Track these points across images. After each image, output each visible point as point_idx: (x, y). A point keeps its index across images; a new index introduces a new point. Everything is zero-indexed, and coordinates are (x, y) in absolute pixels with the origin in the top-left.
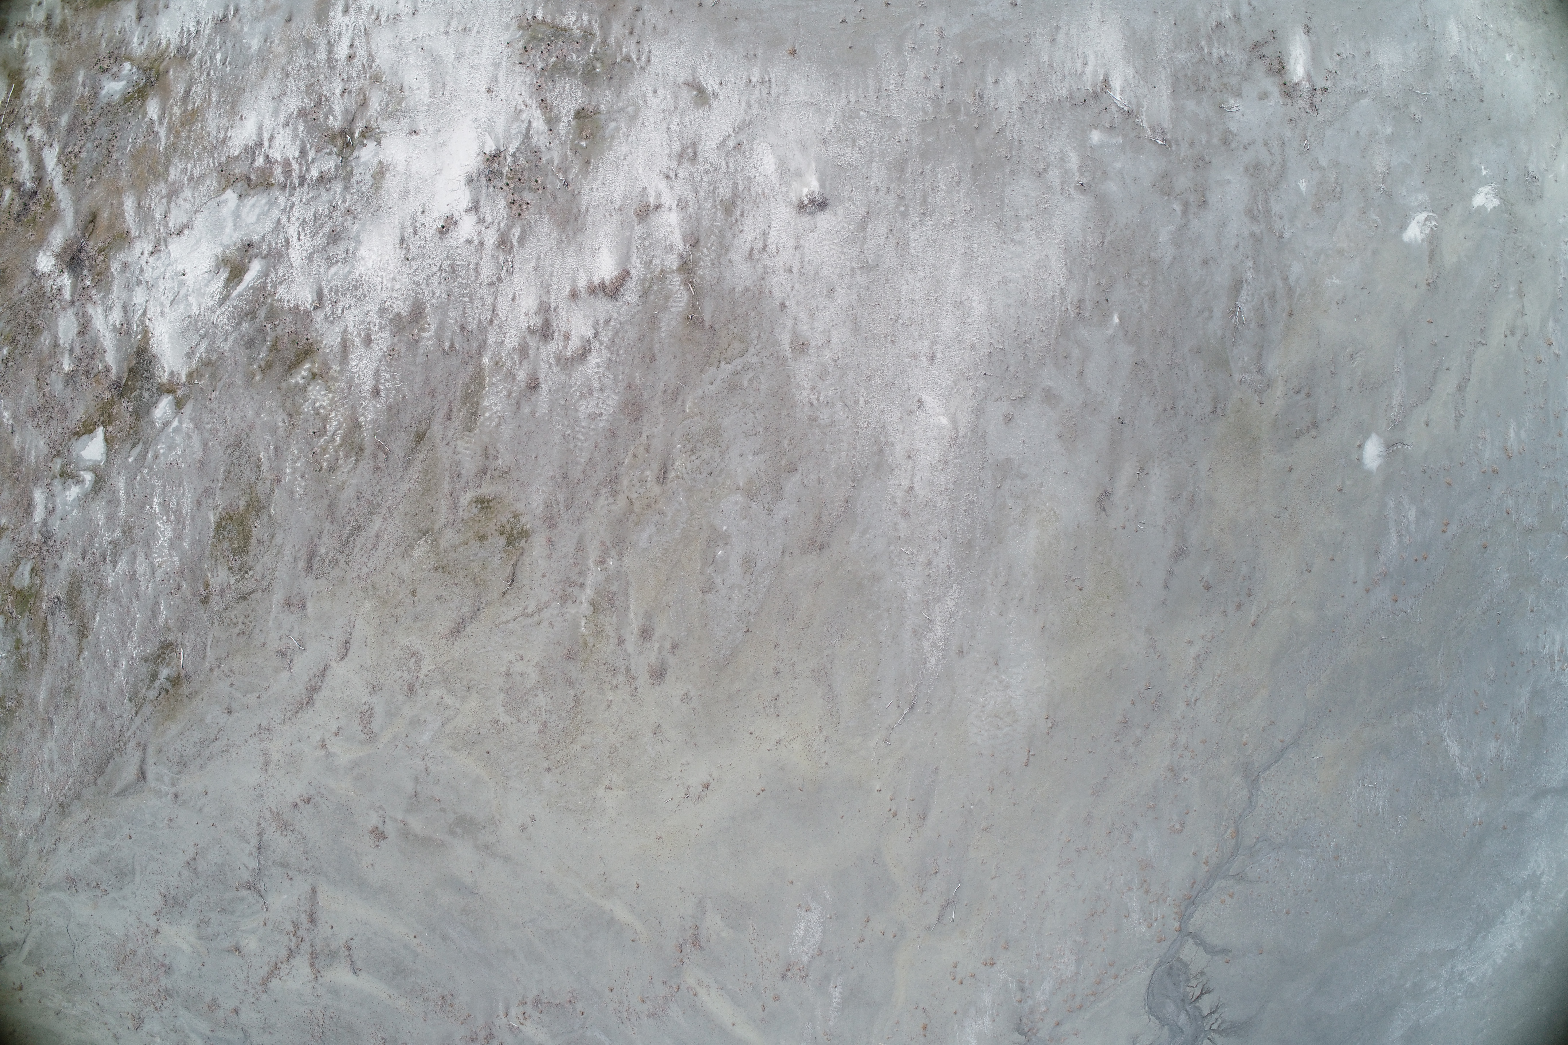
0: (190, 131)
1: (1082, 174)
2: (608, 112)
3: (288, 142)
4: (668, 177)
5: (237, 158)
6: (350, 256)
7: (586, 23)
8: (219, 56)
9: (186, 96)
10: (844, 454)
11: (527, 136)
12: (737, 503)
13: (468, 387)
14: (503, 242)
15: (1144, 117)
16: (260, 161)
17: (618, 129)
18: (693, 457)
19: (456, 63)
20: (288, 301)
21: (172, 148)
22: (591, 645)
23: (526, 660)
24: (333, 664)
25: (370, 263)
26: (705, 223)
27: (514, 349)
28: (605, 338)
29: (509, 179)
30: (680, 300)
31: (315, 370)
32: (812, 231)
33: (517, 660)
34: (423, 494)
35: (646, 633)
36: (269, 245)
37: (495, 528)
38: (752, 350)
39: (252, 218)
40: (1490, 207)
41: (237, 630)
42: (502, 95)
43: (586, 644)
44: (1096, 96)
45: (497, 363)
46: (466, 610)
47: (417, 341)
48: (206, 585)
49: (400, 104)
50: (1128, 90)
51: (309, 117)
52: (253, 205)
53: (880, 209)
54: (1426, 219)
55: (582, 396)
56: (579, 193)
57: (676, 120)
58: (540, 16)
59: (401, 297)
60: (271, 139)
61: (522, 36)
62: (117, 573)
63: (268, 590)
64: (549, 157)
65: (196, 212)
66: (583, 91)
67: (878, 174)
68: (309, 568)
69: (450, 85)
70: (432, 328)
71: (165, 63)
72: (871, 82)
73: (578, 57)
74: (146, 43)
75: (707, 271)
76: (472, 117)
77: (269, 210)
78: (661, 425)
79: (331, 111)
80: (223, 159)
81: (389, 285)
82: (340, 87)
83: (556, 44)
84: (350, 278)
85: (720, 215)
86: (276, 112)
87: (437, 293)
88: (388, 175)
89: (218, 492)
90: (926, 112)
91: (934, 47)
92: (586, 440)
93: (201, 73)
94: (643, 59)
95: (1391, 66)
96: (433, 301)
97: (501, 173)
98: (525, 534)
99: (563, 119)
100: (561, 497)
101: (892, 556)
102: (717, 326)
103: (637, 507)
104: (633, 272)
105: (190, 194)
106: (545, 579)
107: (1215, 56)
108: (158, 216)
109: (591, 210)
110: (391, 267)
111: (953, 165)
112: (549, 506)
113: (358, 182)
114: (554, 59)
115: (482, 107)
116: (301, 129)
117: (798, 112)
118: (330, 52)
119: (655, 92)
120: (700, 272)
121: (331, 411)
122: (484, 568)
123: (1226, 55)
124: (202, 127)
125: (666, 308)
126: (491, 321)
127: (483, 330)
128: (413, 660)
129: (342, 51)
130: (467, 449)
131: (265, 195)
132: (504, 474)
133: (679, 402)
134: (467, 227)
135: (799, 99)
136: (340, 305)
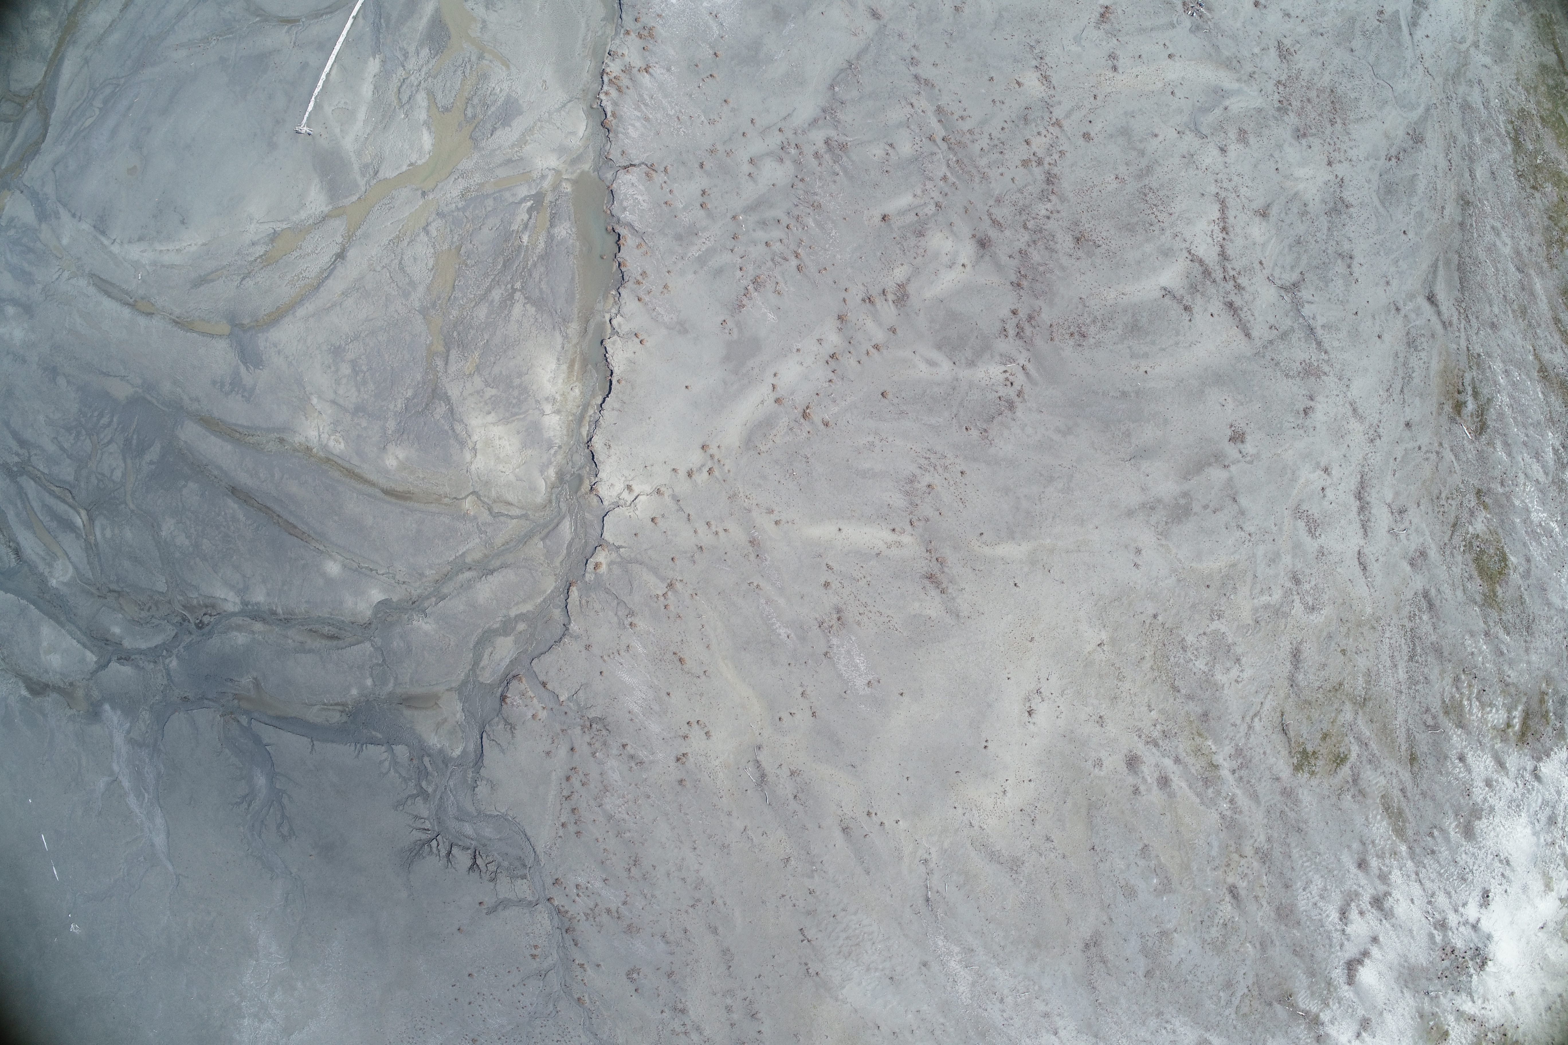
10: (1120, 1014)
12: (1170, 921)
13: (1403, 822)
14: (1442, 925)
18: (1221, 921)
20: (1556, 753)
22: (1196, 737)
23: (1233, 683)
24: (1362, 542)
27: (1390, 873)
28: (1336, 935)
30: (1305, 1002)
31: (1510, 730)
33: (1239, 676)
34: (1385, 725)
35: (1164, 782)
37: (1321, 752)
38: (1233, 1016)
41: (1443, 496)
43: (1200, 735)
45: (1395, 854)
46: (1300, 677)
47: (1457, 815)
48: (1486, 507)
55: (1325, 889)
56: (1414, 996)
59: (1485, 830)
62: (1549, 446)
63: (1442, 549)
64: (1448, 996)
68: (1426, 595)
70: (1452, 833)
75: (1298, 1031)
78: (1258, 920)
81: (1498, 829)
87: (1464, 856)
89: (1520, 582)
92: (1302, 866)
96: (1463, 849)
98: (1298, 768)
100: (1292, 815)
101: (1032, 983)
102: (1267, 1008)
103: (1235, 857)
104: (1346, 987)
106: (1262, 752)
109: (1400, 995)
112: (1297, 802)
120: (1302, 1027)
121: (1482, 716)
122: (1309, 718)
125: (1309, 987)
126: (1417, 874)
127: (1419, 864)
128: (1310, 604)
130: (1377, 783)
132: (1340, 793)
133: (1258, 945)
134: (1472, 911)
136: (1521, 786)
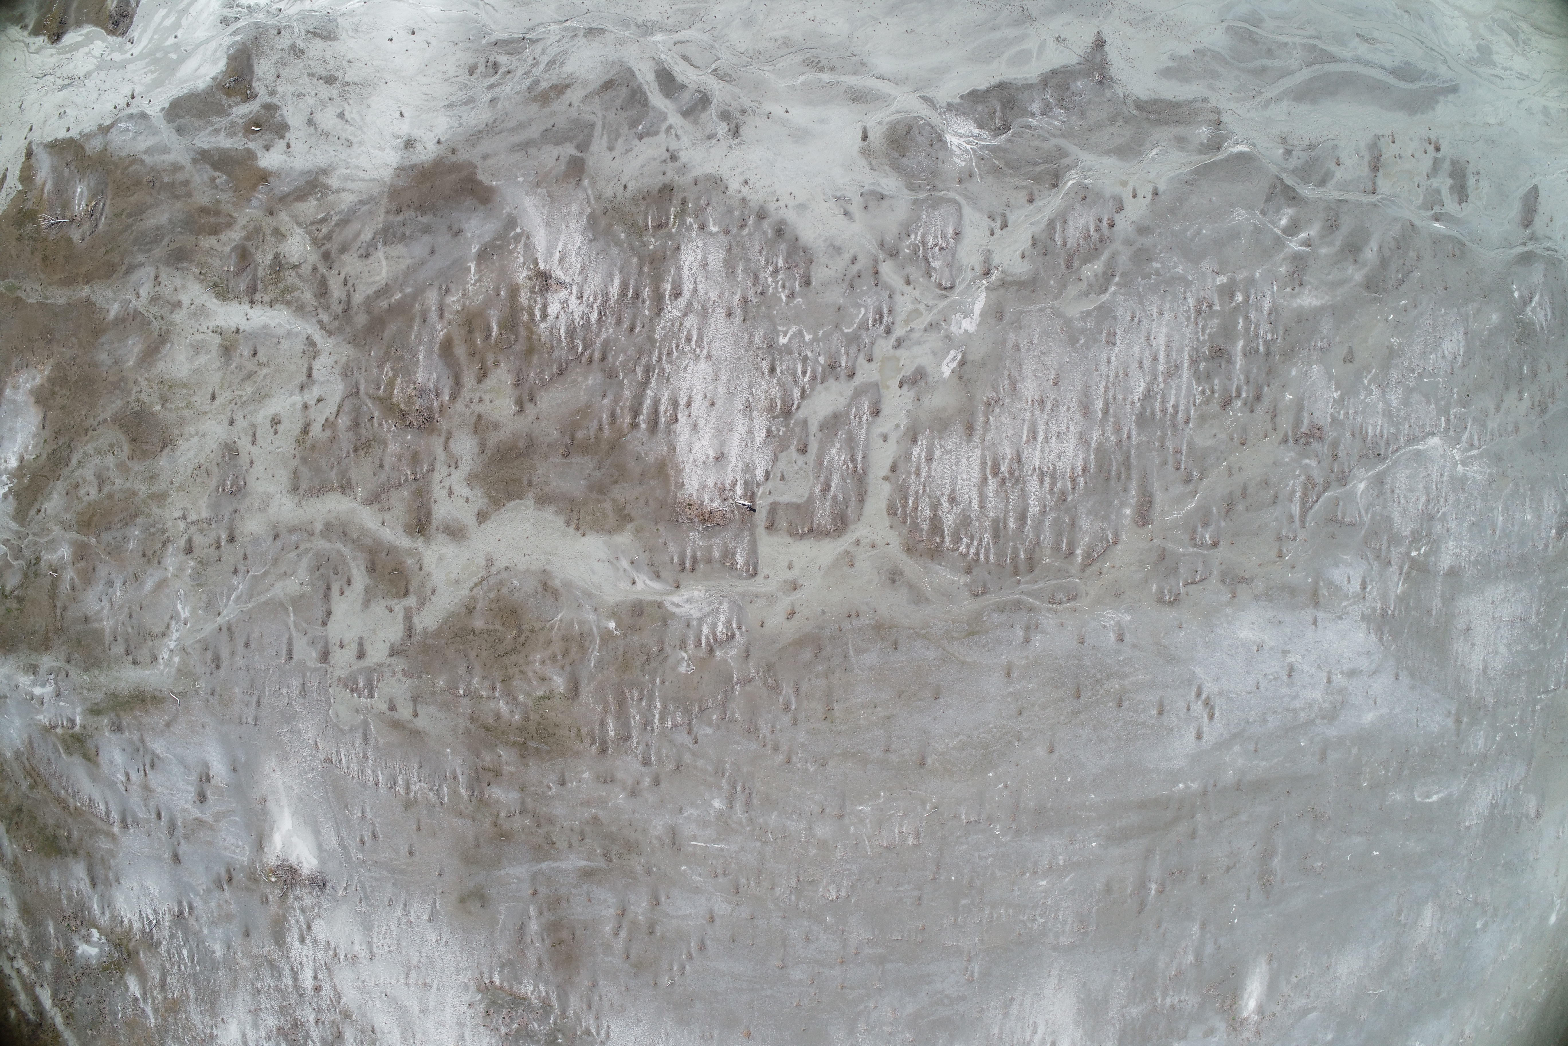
7: (543, 994)
8: (185, 952)
9: (163, 986)
19: (421, 1015)
49: (374, 1043)
51: (289, 1037)
58: (497, 981)
61: (482, 999)
71: (133, 943)
73: (539, 1026)
74: (108, 915)
83: (517, 1011)
86: (256, 1026)
114: (515, 1026)
118: (295, 979)
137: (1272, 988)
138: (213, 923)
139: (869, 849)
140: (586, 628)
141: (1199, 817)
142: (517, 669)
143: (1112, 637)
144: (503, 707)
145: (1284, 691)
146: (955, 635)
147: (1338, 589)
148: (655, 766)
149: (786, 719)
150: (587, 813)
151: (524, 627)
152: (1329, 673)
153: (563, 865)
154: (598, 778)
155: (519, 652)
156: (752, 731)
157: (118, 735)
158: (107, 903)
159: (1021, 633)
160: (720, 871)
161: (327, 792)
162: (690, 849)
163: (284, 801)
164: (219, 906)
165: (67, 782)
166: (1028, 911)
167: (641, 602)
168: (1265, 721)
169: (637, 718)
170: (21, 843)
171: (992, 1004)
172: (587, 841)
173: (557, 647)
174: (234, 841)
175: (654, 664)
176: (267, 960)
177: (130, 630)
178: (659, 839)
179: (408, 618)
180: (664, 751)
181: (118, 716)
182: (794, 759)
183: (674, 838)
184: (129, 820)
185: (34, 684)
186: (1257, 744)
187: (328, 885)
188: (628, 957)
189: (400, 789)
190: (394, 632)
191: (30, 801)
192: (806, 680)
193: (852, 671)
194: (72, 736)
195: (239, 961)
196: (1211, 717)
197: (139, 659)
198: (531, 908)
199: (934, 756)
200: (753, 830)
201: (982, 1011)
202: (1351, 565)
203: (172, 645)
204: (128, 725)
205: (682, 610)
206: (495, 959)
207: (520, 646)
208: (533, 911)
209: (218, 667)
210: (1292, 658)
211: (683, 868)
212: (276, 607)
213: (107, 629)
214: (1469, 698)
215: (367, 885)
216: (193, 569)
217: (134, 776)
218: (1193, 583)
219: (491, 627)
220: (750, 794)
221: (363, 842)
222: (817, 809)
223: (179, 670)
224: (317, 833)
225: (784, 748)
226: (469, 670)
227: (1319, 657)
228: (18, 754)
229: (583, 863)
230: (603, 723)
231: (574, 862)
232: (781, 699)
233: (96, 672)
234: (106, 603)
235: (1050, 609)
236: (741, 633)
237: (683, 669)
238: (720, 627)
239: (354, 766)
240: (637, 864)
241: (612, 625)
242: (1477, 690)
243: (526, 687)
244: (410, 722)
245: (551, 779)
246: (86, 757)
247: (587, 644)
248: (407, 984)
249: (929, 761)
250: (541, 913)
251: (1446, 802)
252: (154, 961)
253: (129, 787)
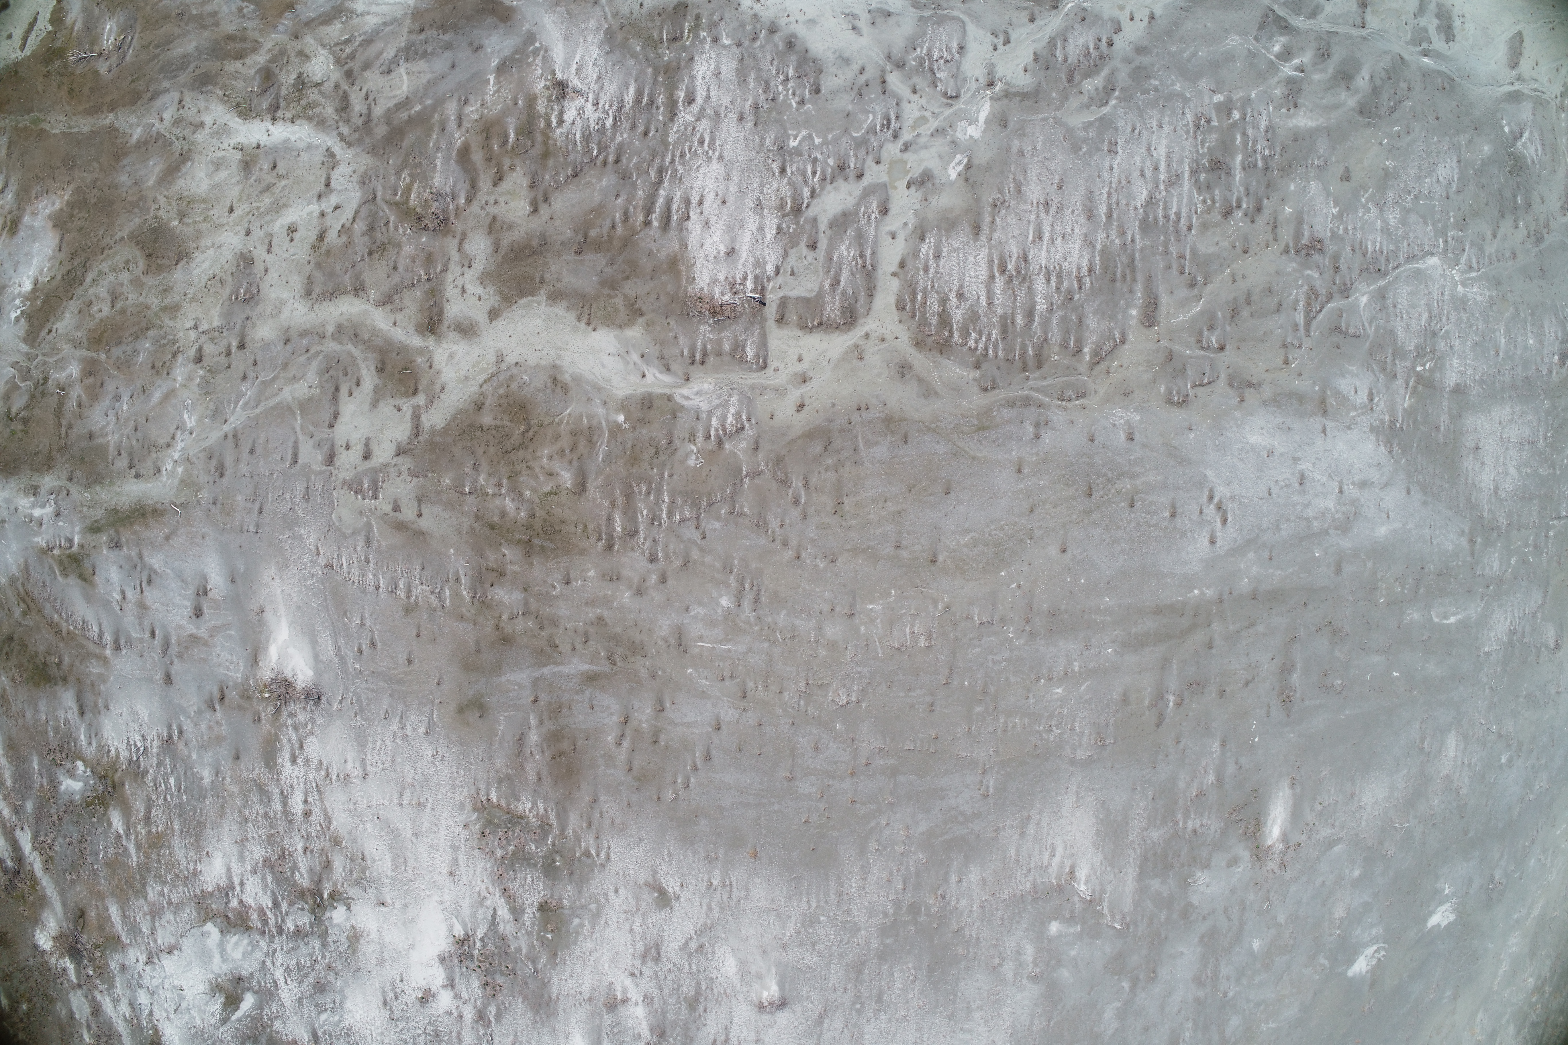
0: (158, 855)
1: (1036, 965)
2: (571, 908)
3: (259, 889)
4: (633, 974)
5: (211, 894)
6: (337, 1007)
7: (542, 811)
8: (172, 781)
9: (147, 819)
11: (493, 923)
15: (1105, 904)
16: (234, 903)
17: (582, 925)
19: (414, 839)
21: (144, 869)
25: (358, 1017)
26: (670, 1016)
29: (480, 961)
32: (771, 1027)
36: (259, 982)
39: (237, 955)
40: (1444, 923)
42: (465, 879)
44: (1060, 888)
49: (364, 872)
50: (1093, 878)
52: (236, 943)
53: (837, 1006)
54: (1376, 951)
57: (638, 921)
58: (494, 799)
60: (242, 884)
61: (478, 819)
65: (181, 936)
66: (544, 884)
67: (836, 975)
69: (410, 862)
71: (119, 774)
72: (833, 886)
73: (537, 848)
74: (94, 744)
76: (436, 898)
77: (252, 951)
79: (295, 868)
80: (198, 891)
82: (301, 844)
83: (513, 831)
84: (341, 1025)
85: (684, 1010)
86: (241, 858)
88: (362, 941)
90: (886, 915)
91: (899, 848)
93: (158, 796)
94: (603, 855)
95: (1375, 803)
97: (472, 956)
99: (527, 910)
105: (172, 918)
107: (1190, 828)
108: (145, 929)
110: (378, 1023)
111: (910, 965)
113: (334, 942)
114: (512, 848)
115: (446, 890)
116: (269, 879)
117: (759, 917)
118: (285, 804)
119: (617, 891)
123: (1202, 825)
124: (170, 854)
129: (297, 807)
131: (246, 935)
135: (760, 905)
137: (1295, 815)
138: (202, 747)
139: (879, 650)
140: (595, 422)
141: (1215, 625)
142: (524, 465)
143: (1122, 436)
144: (509, 505)
145: (1296, 498)
146: (965, 429)
147: (1346, 399)
148: (662, 563)
149: (796, 513)
150: (592, 614)
151: (532, 422)
152: (1341, 482)
153: (566, 669)
154: (604, 576)
155: (527, 448)
156: (761, 525)
157: (116, 552)
158: (94, 732)
159: (1031, 429)
160: (727, 674)
161: (326, 600)
162: (697, 650)
163: (282, 610)
164: (210, 728)
165: (62, 604)
166: (1043, 721)
167: (650, 394)
168: (1278, 528)
169: (645, 512)
170: (10, 674)
171: (1008, 822)
172: (590, 643)
173: (565, 442)
174: (228, 657)
175: (662, 457)
176: (257, 785)
177: (134, 443)
178: (665, 640)
179: (416, 416)
180: (672, 547)
181: (117, 532)
182: (804, 554)
183: (680, 638)
184: (122, 641)
185: (33, 506)
186: (1271, 552)
187: (323, 698)
188: (630, 769)
189: (401, 594)
190: (401, 432)
191: (21, 629)
192: (816, 473)
193: (862, 464)
194: (69, 556)
195: (227, 786)
196: (1224, 521)
197: (142, 472)
198: (532, 717)
199: (945, 553)
200: (762, 630)
201: (997, 830)
202: (1357, 376)
203: (176, 455)
204: (127, 540)
205: (691, 402)
206: (493, 774)
207: (528, 441)
208: (533, 721)
209: (221, 475)
210: (1303, 466)
211: (689, 671)
212: (283, 412)
213: (112, 444)
214: (1481, 518)
215: (363, 697)
216: (202, 378)
217: (129, 594)
218: (1201, 385)
219: (499, 423)
220: (759, 591)
221: (361, 652)
222: (827, 608)
223: (182, 481)
224: (314, 643)
225: (794, 543)
226: (476, 468)
227: (1330, 467)
228: (12, 581)
229: (586, 667)
230: (610, 519)
231: (577, 666)
232: (790, 492)
233: (98, 488)
234: (112, 418)
235: (1060, 406)
236: (751, 425)
237: (691, 462)
238: (730, 419)
239: (355, 571)
240: (642, 666)
241: (621, 418)
242: (1489, 510)
243: (532, 483)
244: (413, 522)
245: (556, 578)
246: (83, 578)
247: (595, 438)
248: (400, 805)
249: (941, 558)
250: (541, 722)
251: (1464, 625)
252: (140, 792)
253: (124, 606)
